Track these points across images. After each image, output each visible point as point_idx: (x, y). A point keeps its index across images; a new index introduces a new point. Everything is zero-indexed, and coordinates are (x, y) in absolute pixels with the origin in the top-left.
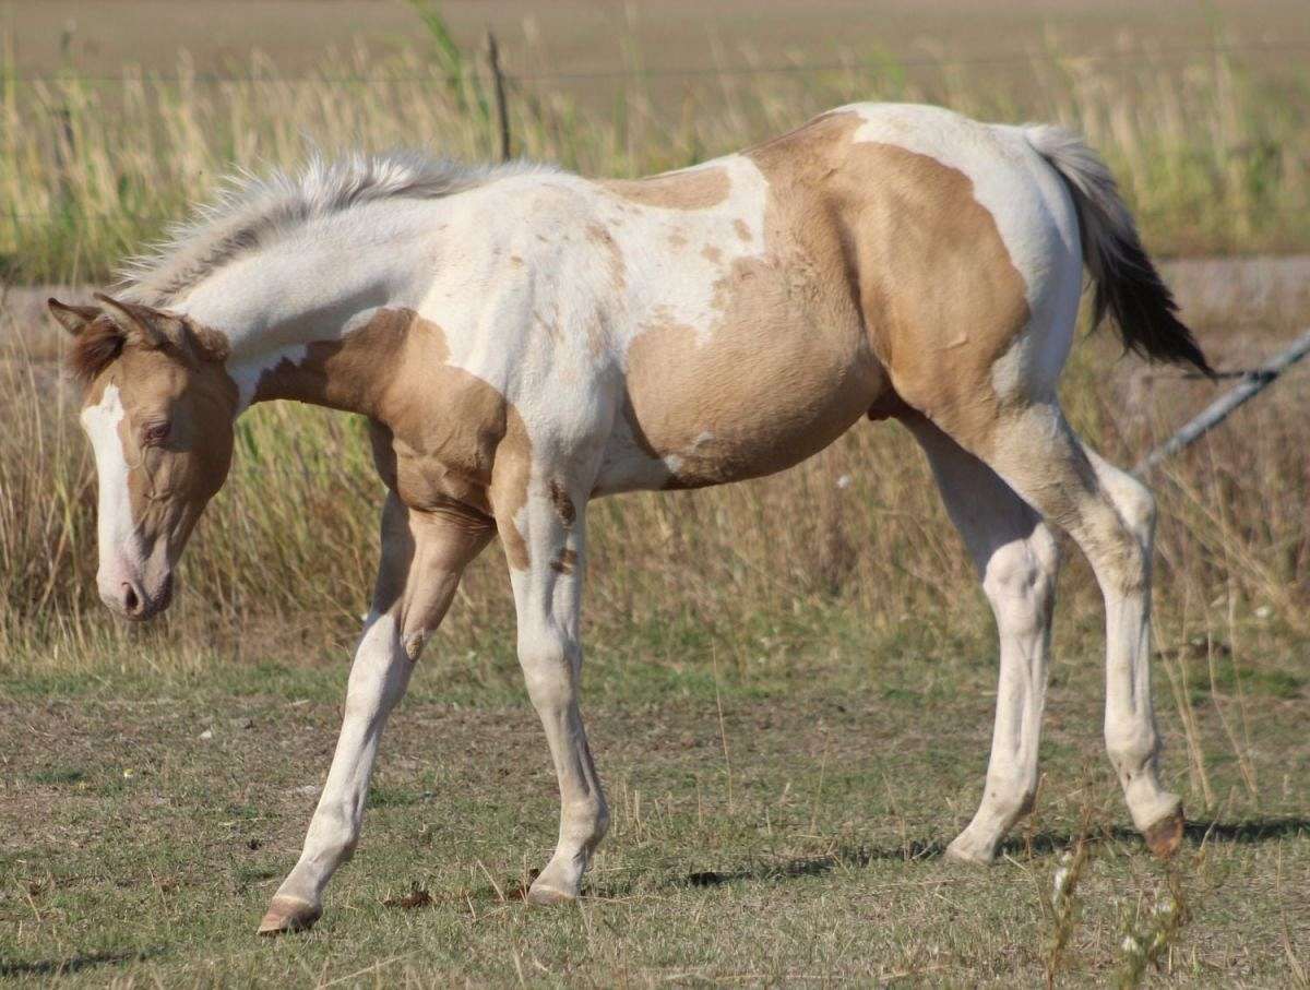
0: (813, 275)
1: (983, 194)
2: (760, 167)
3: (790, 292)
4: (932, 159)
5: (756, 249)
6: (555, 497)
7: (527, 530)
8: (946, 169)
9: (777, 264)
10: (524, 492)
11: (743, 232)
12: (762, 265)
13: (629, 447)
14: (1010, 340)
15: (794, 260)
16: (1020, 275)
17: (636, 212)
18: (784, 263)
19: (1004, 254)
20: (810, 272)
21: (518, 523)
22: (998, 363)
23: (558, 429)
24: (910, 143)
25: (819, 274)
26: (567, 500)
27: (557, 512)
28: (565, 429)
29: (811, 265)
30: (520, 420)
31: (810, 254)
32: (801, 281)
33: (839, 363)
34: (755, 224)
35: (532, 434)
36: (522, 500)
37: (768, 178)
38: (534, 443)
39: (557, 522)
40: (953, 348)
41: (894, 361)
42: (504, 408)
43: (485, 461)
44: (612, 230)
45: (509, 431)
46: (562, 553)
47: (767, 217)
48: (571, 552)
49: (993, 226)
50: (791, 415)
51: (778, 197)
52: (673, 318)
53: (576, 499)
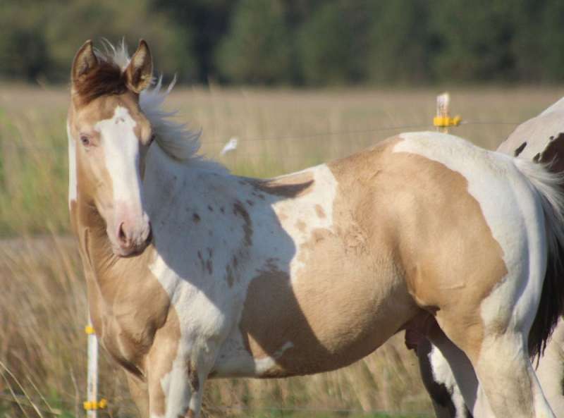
0: (362, 240)
1: (474, 189)
2: (333, 172)
3: (346, 250)
4: (442, 165)
5: (327, 223)
6: (189, 371)
7: (168, 389)
8: (451, 172)
9: (339, 233)
10: (171, 364)
11: (321, 213)
12: (330, 233)
13: (240, 349)
14: (493, 286)
15: (351, 230)
16: (498, 244)
17: (262, 197)
18: (344, 231)
19: (487, 230)
20: (360, 238)
21: (164, 383)
22: (485, 301)
23: (199, 327)
24: (429, 154)
25: (366, 239)
26: (196, 376)
27: (189, 382)
28: (203, 327)
29: (361, 233)
30: (177, 318)
31: (361, 226)
32: (353, 243)
33: (376, 297)
34: (328, 209)
35: (182, 328)
36: (169, 369)
37: (338, 179)
38: (182, 333)
39: (188, 387)
40: (455, 289)
41: (418, 292)
42: (168, 307)
43: (147, 340)
44: (247, 207)
45: (168, 324)
46: (186, 410)
47: (335, 203)
48: (192, 411)
49: (479, 211)
50: (344, 332)
51: (343, 192)
52: (276, 267)
53: (201, 377)
